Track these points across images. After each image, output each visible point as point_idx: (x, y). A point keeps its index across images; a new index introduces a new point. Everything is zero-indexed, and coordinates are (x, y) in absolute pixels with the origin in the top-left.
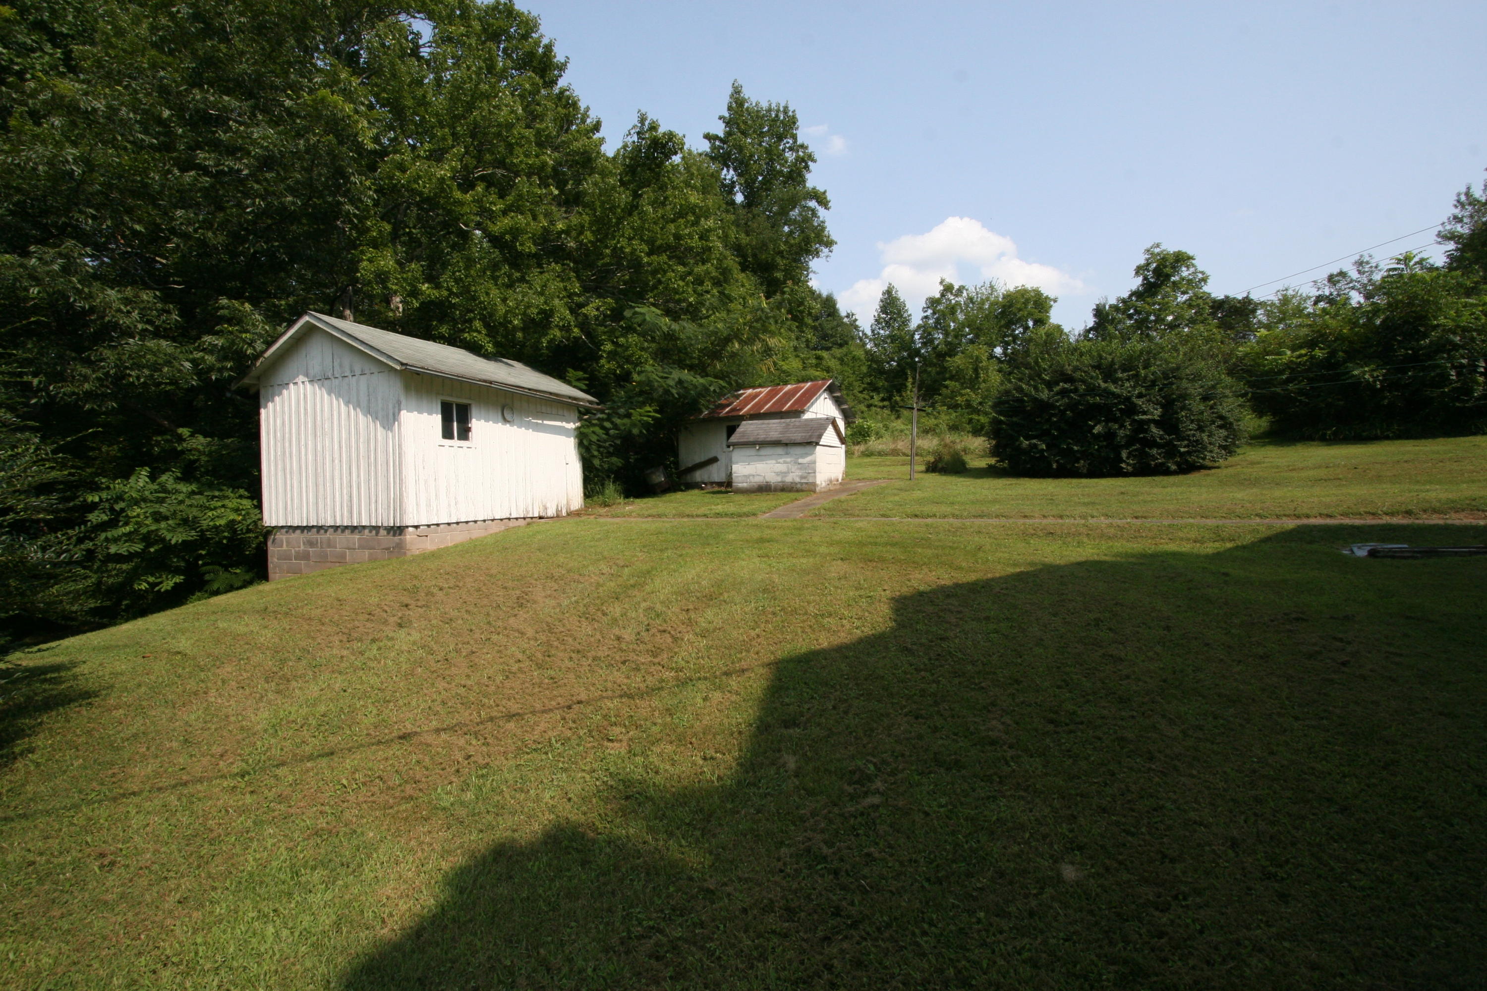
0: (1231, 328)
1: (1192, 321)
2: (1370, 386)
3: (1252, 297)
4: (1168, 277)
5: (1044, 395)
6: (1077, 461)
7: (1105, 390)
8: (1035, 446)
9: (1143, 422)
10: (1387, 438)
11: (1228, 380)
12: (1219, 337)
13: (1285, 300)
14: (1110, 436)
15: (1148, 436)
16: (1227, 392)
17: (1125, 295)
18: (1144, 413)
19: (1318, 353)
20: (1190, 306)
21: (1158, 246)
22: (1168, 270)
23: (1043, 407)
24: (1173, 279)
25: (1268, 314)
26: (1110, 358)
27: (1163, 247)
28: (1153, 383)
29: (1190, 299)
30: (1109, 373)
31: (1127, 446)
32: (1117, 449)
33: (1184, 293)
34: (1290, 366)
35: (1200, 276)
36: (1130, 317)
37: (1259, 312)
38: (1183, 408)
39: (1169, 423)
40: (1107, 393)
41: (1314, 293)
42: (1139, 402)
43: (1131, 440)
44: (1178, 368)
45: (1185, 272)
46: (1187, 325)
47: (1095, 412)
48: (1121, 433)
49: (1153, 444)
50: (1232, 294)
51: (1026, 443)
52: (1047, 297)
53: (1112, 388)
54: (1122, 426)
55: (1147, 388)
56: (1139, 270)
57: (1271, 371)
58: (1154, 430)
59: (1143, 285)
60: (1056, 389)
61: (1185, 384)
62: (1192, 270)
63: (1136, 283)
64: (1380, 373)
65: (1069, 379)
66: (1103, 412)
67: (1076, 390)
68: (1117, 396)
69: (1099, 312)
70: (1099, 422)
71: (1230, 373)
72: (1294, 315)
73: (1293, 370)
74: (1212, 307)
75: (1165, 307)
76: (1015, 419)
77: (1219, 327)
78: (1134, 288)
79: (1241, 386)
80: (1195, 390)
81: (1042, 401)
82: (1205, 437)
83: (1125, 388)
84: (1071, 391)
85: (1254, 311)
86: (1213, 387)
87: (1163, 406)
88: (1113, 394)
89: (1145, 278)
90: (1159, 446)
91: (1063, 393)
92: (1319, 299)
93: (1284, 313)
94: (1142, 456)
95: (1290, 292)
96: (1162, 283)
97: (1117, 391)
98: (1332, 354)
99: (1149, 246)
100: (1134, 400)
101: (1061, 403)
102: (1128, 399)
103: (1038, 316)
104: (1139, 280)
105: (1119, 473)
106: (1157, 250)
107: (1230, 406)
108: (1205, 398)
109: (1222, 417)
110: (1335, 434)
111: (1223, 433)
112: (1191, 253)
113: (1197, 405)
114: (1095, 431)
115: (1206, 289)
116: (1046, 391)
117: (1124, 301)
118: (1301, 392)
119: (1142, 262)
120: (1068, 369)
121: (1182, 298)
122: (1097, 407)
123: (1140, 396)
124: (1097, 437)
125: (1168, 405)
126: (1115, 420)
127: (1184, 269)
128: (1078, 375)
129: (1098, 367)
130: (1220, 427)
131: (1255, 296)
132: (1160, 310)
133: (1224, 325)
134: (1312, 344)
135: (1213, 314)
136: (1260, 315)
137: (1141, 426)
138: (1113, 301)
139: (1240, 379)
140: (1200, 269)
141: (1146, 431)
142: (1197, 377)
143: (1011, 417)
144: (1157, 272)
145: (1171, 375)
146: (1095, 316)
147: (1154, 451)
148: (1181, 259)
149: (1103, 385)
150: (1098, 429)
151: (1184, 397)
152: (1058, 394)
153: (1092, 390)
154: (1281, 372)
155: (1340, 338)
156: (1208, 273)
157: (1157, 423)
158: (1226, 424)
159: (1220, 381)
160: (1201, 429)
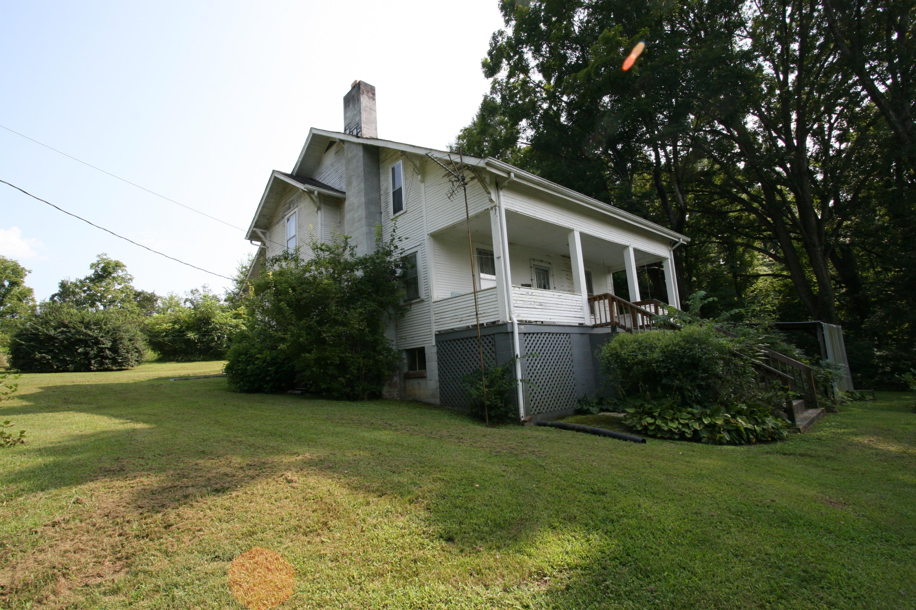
0: (144, 308)
1: (123, 301)
2: (193, 341)
3: (155, 293)
4: (110, 273)
5: (52, 332)
6: (68, 365)
7: (85, 333)
8: (44, 357)
9: (102, 348)
10: (199, 361)
11: (140, 333)
12: (137, 311)
13: (172, 298)
14: (86, 354)
15: (105, 354)
16: (139, 338)
17: (82, 278)
18: (103, 344)
19: (177, 326)
20: (122, 292)
21: (105, 255)
22: (110, 270)
23: (51, 338)
24: (113, 275)
25: (164, 303)
26: (88, 319)
27: (108, 256)
28: (108, 332)
29: (123, 288)
30: (87, 326)
31: (94, 359)
32: (89, 360)
33: (119, 284)
34: (166, 330)
35: (129, 277)
36: (85, 292)
37: (159, 301)
38: (121, 343)
39: (114, 349)
40: (86, 334)
41: (185, 297)
42: (102, 339)
43: (96, 356)
44: (119, 327)
45: (120, 273)
46: (120, 302)
47: (80, 342)
48: (92, 352)
49: (107, 358)
50: (145, 291)
51: (38, 356)
52: (23, 269)
53: (89, 332)
54: (92, 349)
55: (105, 334)
56: (92, 266)
57: (158, 332)
58: (108, 352)
59: (94, 274)
60: (59, 330)
61: (122, 333)
62: (125, 272)
63: (90, 273)
64: (197, 336)
65: (66, 326)
66: (84, 343)
67: (70, 332)
68: (92, 336)
69: (63, 285)
70: (81, 347)
71: (141, 331)
72: (175, 306)
73: (166, 332)
74: (135, 295)
75: (107, 290)
76: (32, 343)
77: (137, 306)
78: (88, 275)
79: (145, 337)
80: (126, 336)
81: (50, 335)
82: (129, 355)
83: (95, 333)
84: (66, 332)
85: (156, 300)
86: (134, 336)
87: (112, 342)
88: (89, 335)
89: (96, 271)
90: (109, 359)
91: (62, 332)
92: (186, 300)
93: (170, 304)
94: (101, 363)
95: (174, 295)
96: (106, 276)
97: (91, 334)
98: (181, 327)
99: (100, 253)
100: (99, 338)
101: (61, 337)
102: (96, 338)
103: (14, 279)
104: (93, 271)
105: (90, 370)
106: (105, 257)
107: (141, 344)
108: (130, 340)
109: (136, 348)
110: (182, 359)
111: (137, 354)
112: (125, 264)
113: (127, 343)
114: (79, 351)
115: (132, 284)
116: (53, 331)
117: (81, 282)
118: (169, 341)
119: (95, 261)
120: (66, 322)
121: (118, 287)
122: (81, 341)
123: (102, 337)
124: (80, 354)
125: (114, 341)
126: (89, 347)
127: (120, 271)
128: (71, 325)
129: (82, 322)
130: (136, 352)
131: (157, 294)
132: (104, 291)
133: (141, 305)
134: (174, 323)
135: (135, 298)
136: (159, 303)
137: (102, 350)
138: (73, 280)
139: (145, 334)
140: (129, 273)
141: (103, 352)
142: (127, 331)
143: (29, 342)
144: (104, 269)
145: (116, 329)
146: (60, 287)
147: (107, 361)
148: (118, 265)
149: (85, 331)
150: (80, 350)
151: (121, 339)
152: (59, 333)
153: (79, 332)
154: (162, 333)
155: (185, 322)
156: (134, 276)
157: (109, 349)
158: (138, 351)
159: (136, 334)
160: (128, 352)
